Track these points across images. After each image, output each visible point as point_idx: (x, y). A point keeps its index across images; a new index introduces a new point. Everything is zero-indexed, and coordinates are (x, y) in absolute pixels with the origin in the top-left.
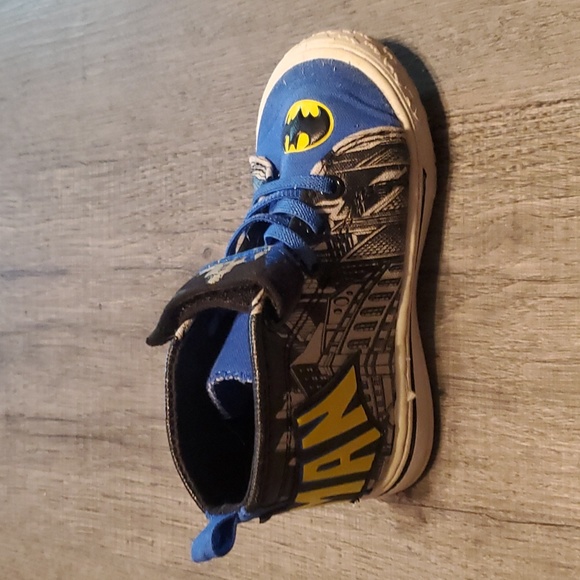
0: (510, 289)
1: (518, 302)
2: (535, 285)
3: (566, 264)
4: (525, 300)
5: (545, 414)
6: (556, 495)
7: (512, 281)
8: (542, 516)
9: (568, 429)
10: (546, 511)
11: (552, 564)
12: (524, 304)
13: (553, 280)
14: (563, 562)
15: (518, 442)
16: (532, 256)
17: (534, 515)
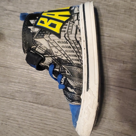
0: (6, 12)
1: (7, 15)
2: (12, 12)
3: (20, 9)
4: (9, 15)
5: (9, 42)
6: (8, 60)
7: (6, 10)
8: (4, 65)
9: (14, 46)
10: (5, 64)
11: (5, 76)
12: (8, 16)
13: (16, 12)
14: (8, 75)
15: (1, 48)
16: (12, 5)
17: (2, 65)
